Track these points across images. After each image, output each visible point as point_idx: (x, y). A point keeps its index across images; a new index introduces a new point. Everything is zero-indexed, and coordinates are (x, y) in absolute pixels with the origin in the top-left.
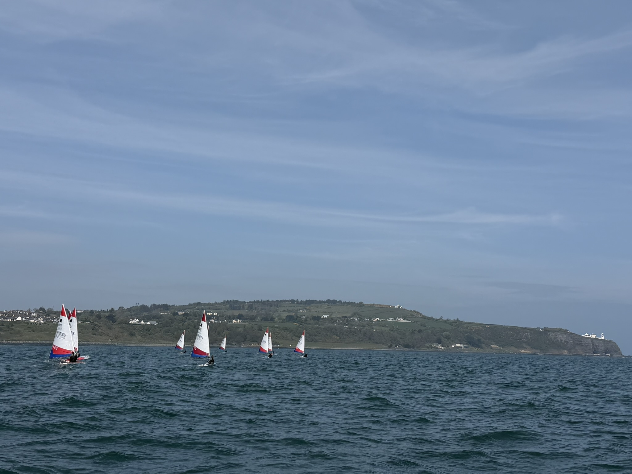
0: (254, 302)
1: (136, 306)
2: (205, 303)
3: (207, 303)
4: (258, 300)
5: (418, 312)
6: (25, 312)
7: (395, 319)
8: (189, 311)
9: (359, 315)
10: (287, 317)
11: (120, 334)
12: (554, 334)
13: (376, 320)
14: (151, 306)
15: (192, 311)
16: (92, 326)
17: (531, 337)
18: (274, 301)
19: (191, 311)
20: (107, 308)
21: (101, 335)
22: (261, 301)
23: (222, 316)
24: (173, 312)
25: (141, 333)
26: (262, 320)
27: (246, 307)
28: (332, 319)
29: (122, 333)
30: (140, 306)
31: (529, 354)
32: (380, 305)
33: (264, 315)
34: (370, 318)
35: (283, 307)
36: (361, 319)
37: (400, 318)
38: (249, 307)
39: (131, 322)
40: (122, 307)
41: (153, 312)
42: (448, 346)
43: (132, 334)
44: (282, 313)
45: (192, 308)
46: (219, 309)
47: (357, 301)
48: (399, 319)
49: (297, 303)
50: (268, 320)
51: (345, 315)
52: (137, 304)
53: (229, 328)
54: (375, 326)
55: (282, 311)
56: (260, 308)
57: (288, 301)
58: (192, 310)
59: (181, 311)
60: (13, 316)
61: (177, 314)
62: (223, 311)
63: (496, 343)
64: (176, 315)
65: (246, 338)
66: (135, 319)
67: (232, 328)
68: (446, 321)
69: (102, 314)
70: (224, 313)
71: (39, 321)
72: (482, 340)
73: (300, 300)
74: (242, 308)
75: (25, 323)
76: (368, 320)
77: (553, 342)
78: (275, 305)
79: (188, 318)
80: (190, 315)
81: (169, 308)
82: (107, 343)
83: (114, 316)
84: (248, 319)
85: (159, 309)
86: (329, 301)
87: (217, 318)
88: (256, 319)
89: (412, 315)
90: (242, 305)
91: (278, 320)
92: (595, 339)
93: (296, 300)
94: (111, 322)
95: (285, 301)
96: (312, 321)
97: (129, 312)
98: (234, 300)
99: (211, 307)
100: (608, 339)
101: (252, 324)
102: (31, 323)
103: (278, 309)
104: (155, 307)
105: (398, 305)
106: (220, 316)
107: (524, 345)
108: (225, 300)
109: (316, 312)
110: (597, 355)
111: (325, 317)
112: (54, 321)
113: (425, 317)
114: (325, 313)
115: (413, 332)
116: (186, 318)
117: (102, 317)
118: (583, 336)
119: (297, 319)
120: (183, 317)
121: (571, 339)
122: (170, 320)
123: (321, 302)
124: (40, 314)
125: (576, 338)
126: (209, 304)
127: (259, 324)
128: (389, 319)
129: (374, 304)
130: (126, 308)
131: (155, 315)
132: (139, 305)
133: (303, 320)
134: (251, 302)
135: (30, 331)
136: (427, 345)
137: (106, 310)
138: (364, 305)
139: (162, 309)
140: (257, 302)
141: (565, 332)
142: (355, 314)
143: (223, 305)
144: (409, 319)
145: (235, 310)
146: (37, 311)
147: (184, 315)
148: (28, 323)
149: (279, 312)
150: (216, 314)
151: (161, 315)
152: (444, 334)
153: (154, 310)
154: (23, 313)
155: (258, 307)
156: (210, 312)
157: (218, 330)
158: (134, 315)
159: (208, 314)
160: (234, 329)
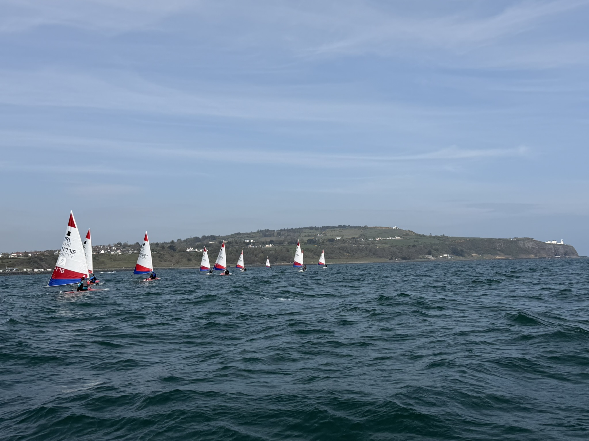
0: (282, 230)
1: (190, 238)
2: (243, 233)
3: (245, 233)
4: (284, 229)
5: (411, 231)
6: (107, 246)
7: (394, 237)
8: (232, 240)
9: (364, 236)
10: (308, 240)
11: (180, 260)
12: (522, 242)
13: (378, 239)
14: (202, 237)
16: (158, 255)
17: (504, 246)
18: (297, 229)
20: (168, 241)
21: (165, 262)
22: (286, 229)
23: (257, 242)
24: (219, 241)
25: (196, 258)
26: (288, 244)
27: (275, 234)
28: (343, 240)
29: (181, 259)
30: (194, 238)
31: (503, 259)
32: (381, 227)
33: (290, 240)
34: (374, 238)
35: (304, 233)
36: (366, 239)
37: (398, 236)
38: (277, 234)
39: (187, 250)
40: (180, 239)
41: (204, 242)
42: (437, 257)
43: (189, 260)
44: (304, 237)
45: (233, 237)
46: (254, 237)
47: (363, 225)
48: (397, 238)
49: (315, 230)
51: (354, 236)
53: (263, 251)
54: (378, 243)
56: (286, 234)
57: (308, 228)
59: (225, 240)
60: (98, 250)
62: (257, 238)
63: (476, 252)
65: (277, 258)
66: (191, 248)
67: (265, 251)
68: (434, 237)
69: (166, 245)
70: (259, 240)
71: (118, 253)
72: (465, 250)
73: (317, 227)
74: (272, 235)
75: (107, 255)
76: (372, 239)
77: (522, 249)
78: (298, 231)
80: (233, 243)
81: (216, 238)
82: (171, 267)
83: (174, 246)
84: (278, 243)
85: (208, 239)
86: (340, 226)
87: (254, 244)
88: (284, 243)
89: (407, 234)
90: (272, 233)
92: (556, 244)
93: (314, 227)
94: (172, 251)
95: (306, 228)
96: (328, 243)
97: (186, 243)
98: (265, 230)
99: (248, 235)
100: (567, 244)
101: (282, 248)
102: (112, 255)
103: (300, 235)
104: (205, 238)
105: (395, 227)
106: (255, 242)
107: (499, 252)
108: (259, 230)
109: (331, 235)
110: (558, 257)
111: (338, 239)
112: (130, 252)
113: (417, 235)
114: (338, 236)
115: (409, 247)
116: (230, 245)
117: (165, 247)
118: (546, 242)
119: (316, 241)
121: (537, 246)
122: (218, 248)
123: (334, 227)
124: (118, 248)
125: (541, 245)
126: (247, 234)
127: (287, 247)
128: (389, 238)
129: (376, 227)
130: (183, 240)
131: (206, 244)
132: (193, 237)
133: (321, 242)
134: (279, 230)
135: (111, 261)
136: (420, 256)
137: (167, 242)
138: (368, 228)
139: (211, 239)
140: (284, 230)
141: (531, 240)
142: (361, 235)
143: (257, 234)
144: (405, 237)
145: (267, 237)
146: (115, 246)
147: (228, 243)
148: (109, 255)
149: (302, 237)
150: (253, 241)
151: (210, 244)
152: (434, 247)
153: (205, 240)
154: (105, 247)
155: (285, 234)
156: (248, 240)
157: (255, 253)
158: (190, 244)
159: (246, 241)
160: (268, 251)
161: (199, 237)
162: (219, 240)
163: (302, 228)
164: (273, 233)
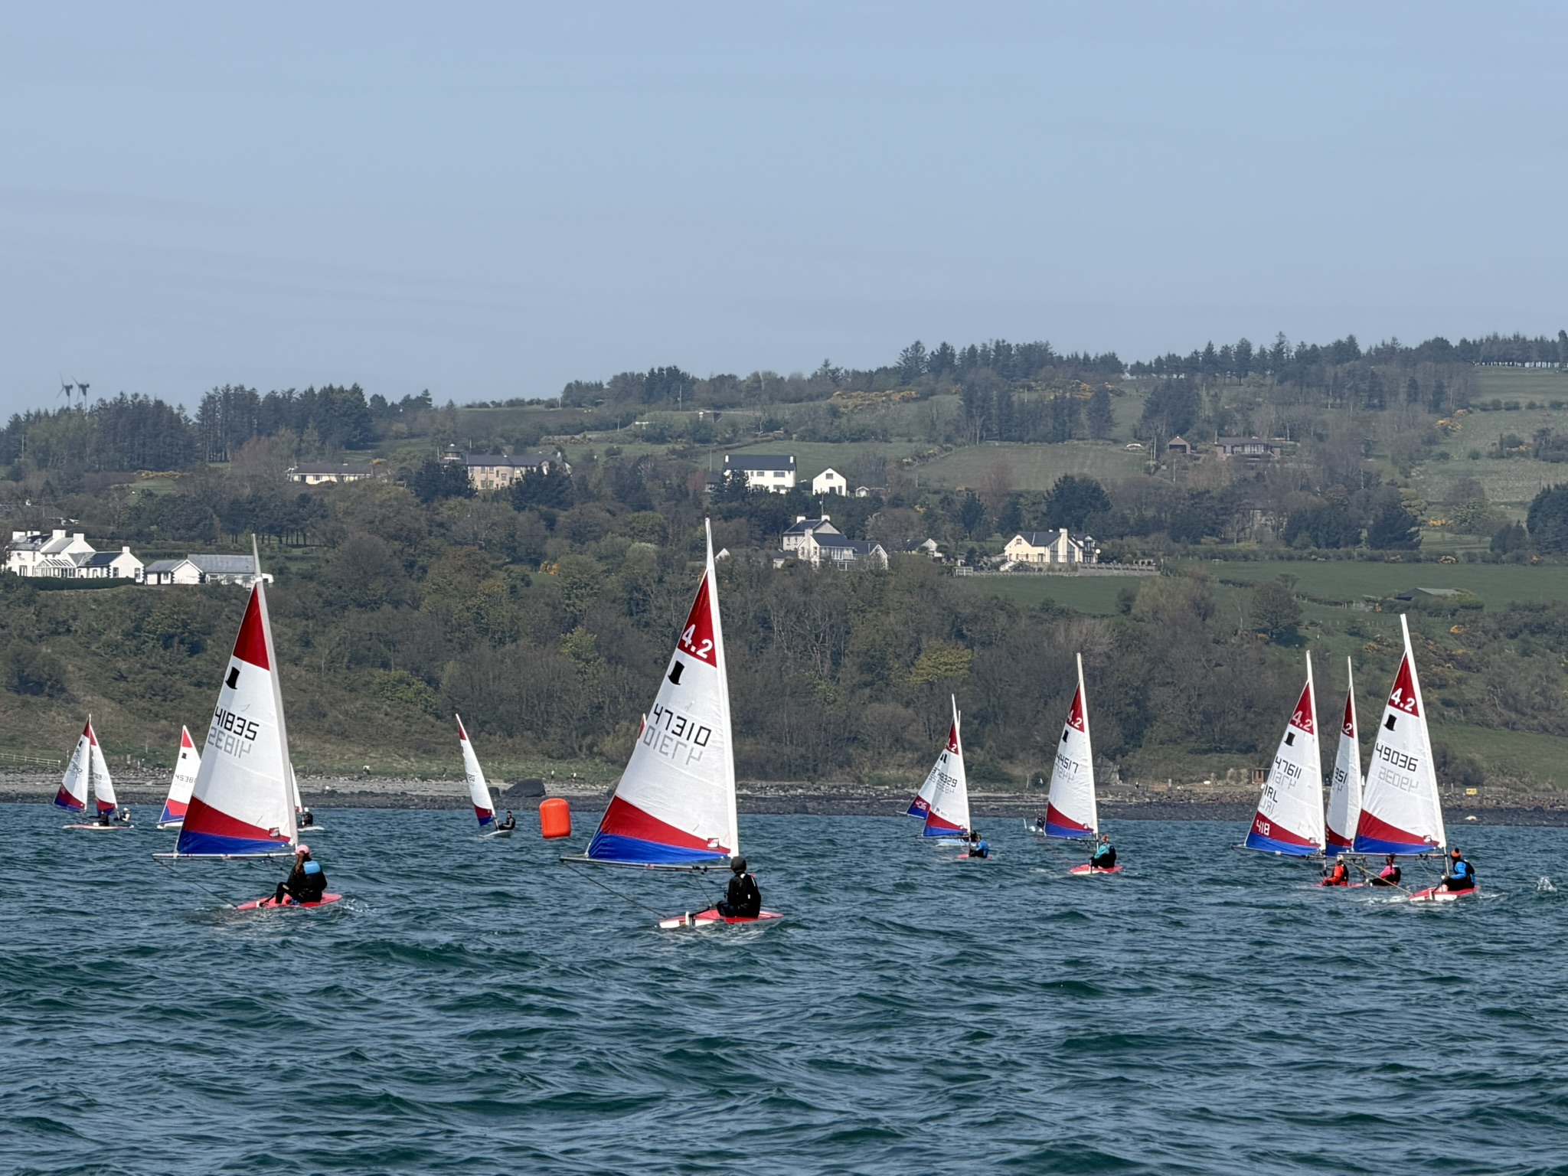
0: (1208, 363)
1: (65, 411)
2: (722, 379)
3: (743, 375)
4: (1245, 348)
8: (575, 454)
10: (1539, 508)
14: (208, 405)
15: (599, 452)
18: (1408, 352)
19: (589, 458)
22: (1269, 348)
23: (896, 502)
24: (416, 465)
25: (123, 666)
26: (1289, 539)
27: (1128, 411)
30: (103, 408)
35: (1496, 406)
38: (1153, 409)
39: (14, 563)
41: (227, 468)
43: (34, 682)
44: (1492, 464)
45: (597, 429)
46: (859, 436)
50: (1357, 542)
52: (76, 391)
53: (976, 618)
55: (1486, 443)
56: (1266, 415)
58: (596, 443)
59: (497, 451)
61: (457, 484)
62: (897, 449)
64: (447, 496)
65: (1148, 720)
66: (58, 535)
67: (1002, 620)
70: (917, 474)
74: (1083, 416)
78: (1413, 385)
79: (562, 517)
81: (379, 426)
84: (1158, 525)
85: (286, 434)
87: (850, 519)
88: (1231, 530)
90: (1086, 391)
91: (1449, 536)
95: (1515, 351)
98: (1002, 349)
99: (785, 412)
101: (1203, 580)
103: (1446, 431)
104: (239, 415)
106: (874, 502)
108: (917, 346)
116: (551, 523)
120: (519, 509)
122: (397, 545)
127: (1272, 572)
131: (247, 491)
132: (90, 402)
134: (1168, 364)
139: (312, 434)
140: (1241, 361)
143: (896, 397)
145: (1021, 439)
147: (523, 493)
149: (1458, 462)
150: (839, 482)
151: (306, 497)
153: (240, 443)
155: (1248, 407)
156: (779, 465)
157: (864, 634)
158: (49, 490)
159: (754, 479)
160: (1023, 623)
161: (172, 402)
162: (413, 454)
163: (1469, 352)
164: (1102, 397)
